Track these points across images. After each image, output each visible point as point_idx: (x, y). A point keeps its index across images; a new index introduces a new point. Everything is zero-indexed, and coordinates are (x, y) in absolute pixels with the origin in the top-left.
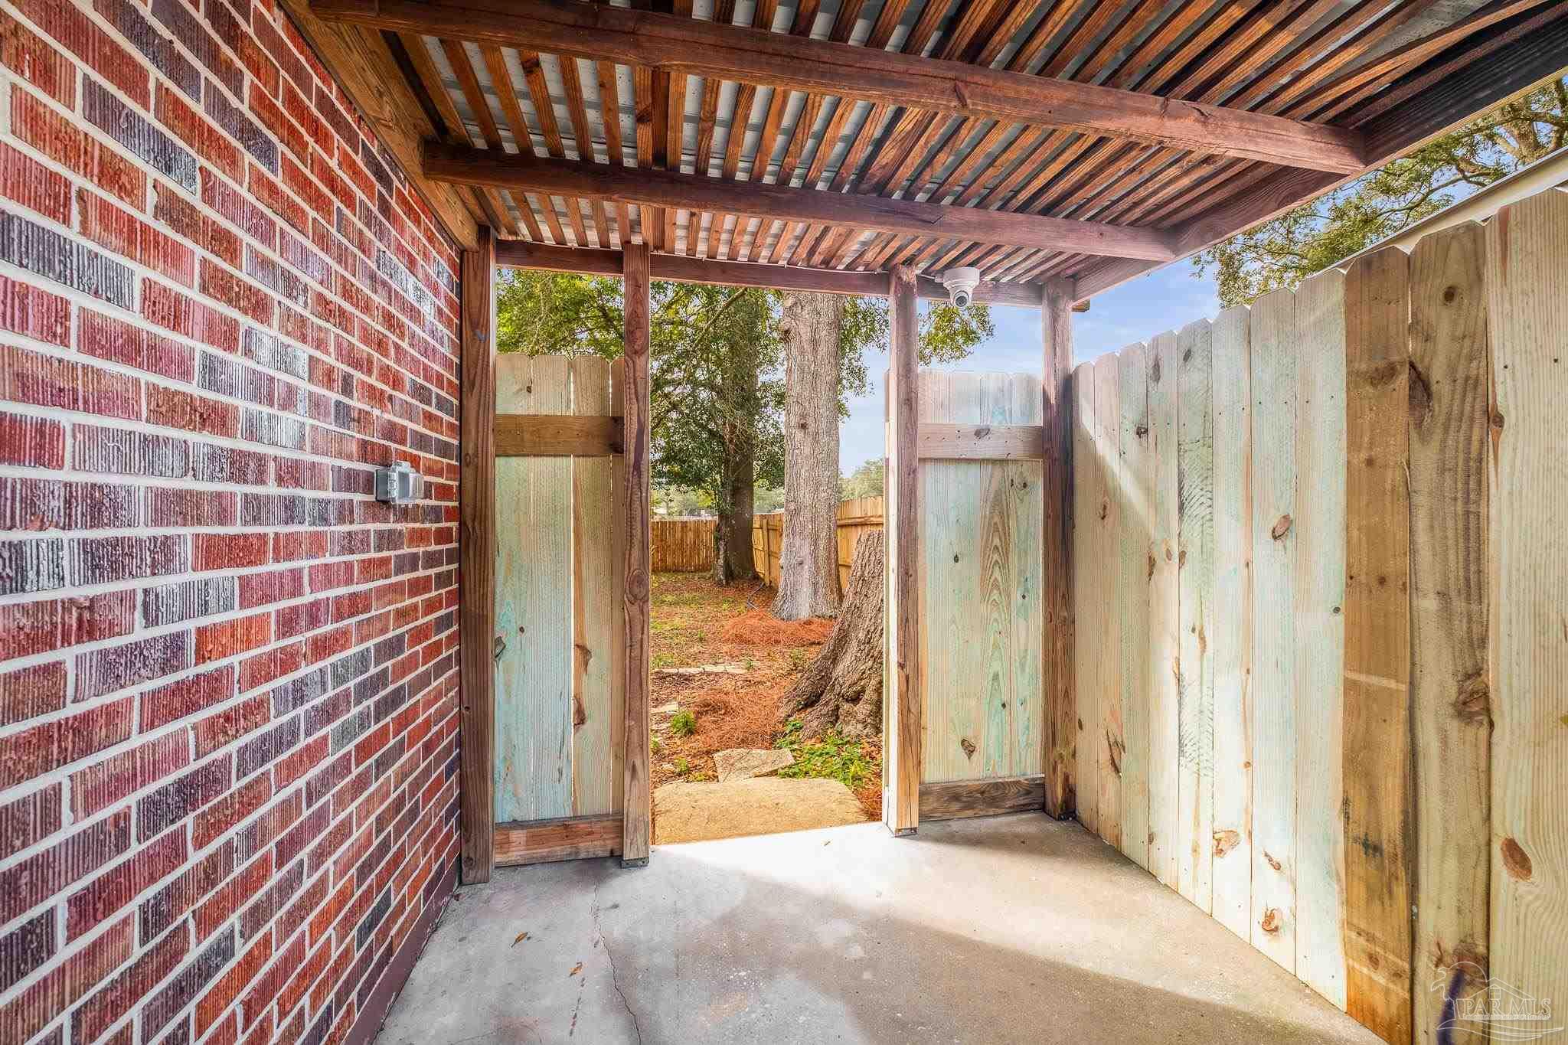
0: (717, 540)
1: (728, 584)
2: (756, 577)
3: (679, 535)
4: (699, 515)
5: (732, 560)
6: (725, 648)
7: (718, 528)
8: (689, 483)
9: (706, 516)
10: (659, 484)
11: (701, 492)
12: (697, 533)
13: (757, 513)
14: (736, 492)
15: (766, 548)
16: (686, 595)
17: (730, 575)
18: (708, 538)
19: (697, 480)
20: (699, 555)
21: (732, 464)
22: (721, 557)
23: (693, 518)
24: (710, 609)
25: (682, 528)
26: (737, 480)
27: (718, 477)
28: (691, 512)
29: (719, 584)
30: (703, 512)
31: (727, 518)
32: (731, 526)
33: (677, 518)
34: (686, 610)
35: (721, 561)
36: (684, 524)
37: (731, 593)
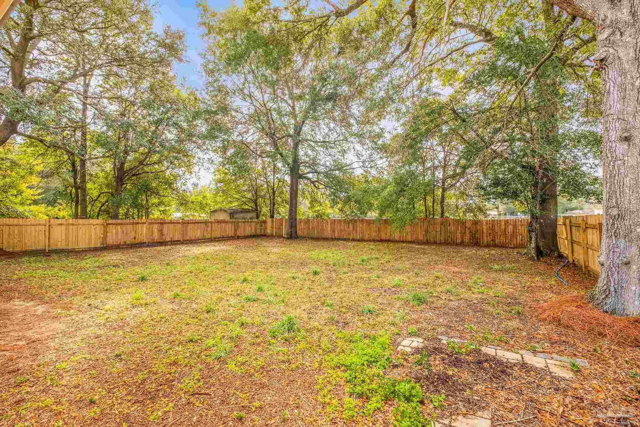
0: (530, 231)
1: (538, 259)
2: (561, 256)
3: (503, 227)
4: (517, 215)
5: (541, 244)
6: (543, 330)
7: (530, 224)
8: (508, 197)
9: (521, 216)
10: (489, 199)
11: (517, 203)
12: (515, 226)
13: (560, 215)
14: (543, 201)
15: (569, 238)
16: (508, 265)
17: (539, 253)
18: (523, 230)
19: (515, 195)
20: (516, 238)
21: (540, 185)
22: (533, 242)
23: (513, 217)
24: (526, 280)
25: (505, 224)
26: (544, 194)
27: (529, 193)
28: (512, 214)
29: (532, 259)
30: (519, 214)
31: (537, 218)
32: (540, 224)
33: (502, 218)
34: (506, 277)
35: (533, 245)
36: (507, 222)
37: (542, 267)
